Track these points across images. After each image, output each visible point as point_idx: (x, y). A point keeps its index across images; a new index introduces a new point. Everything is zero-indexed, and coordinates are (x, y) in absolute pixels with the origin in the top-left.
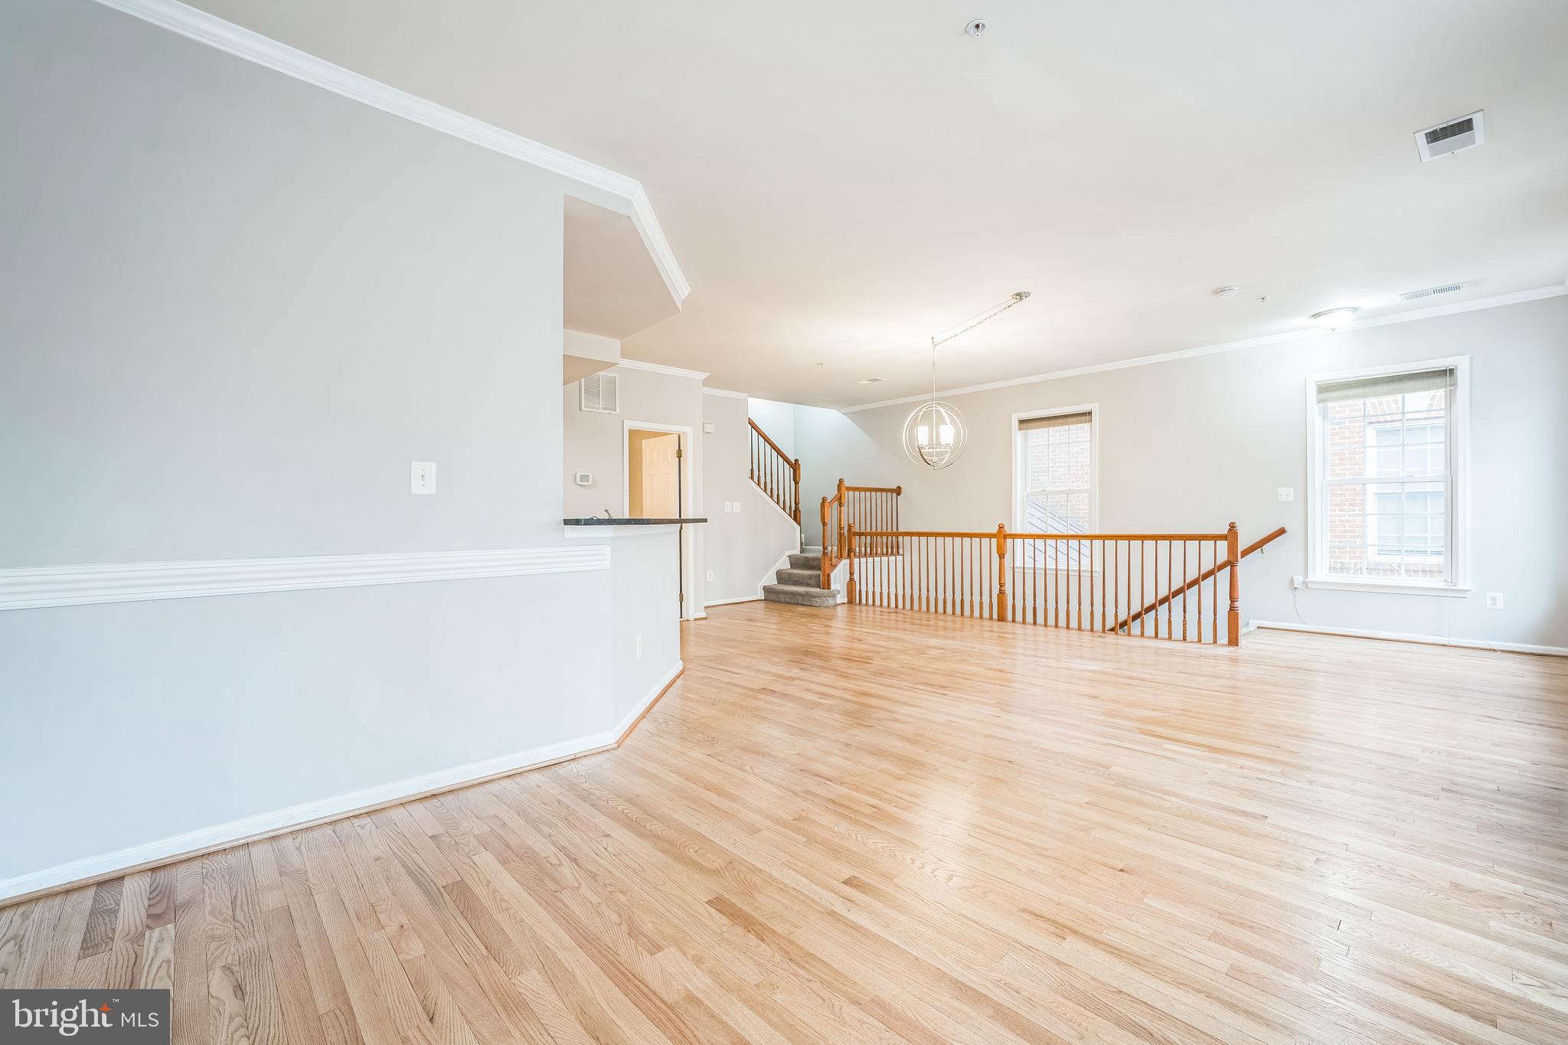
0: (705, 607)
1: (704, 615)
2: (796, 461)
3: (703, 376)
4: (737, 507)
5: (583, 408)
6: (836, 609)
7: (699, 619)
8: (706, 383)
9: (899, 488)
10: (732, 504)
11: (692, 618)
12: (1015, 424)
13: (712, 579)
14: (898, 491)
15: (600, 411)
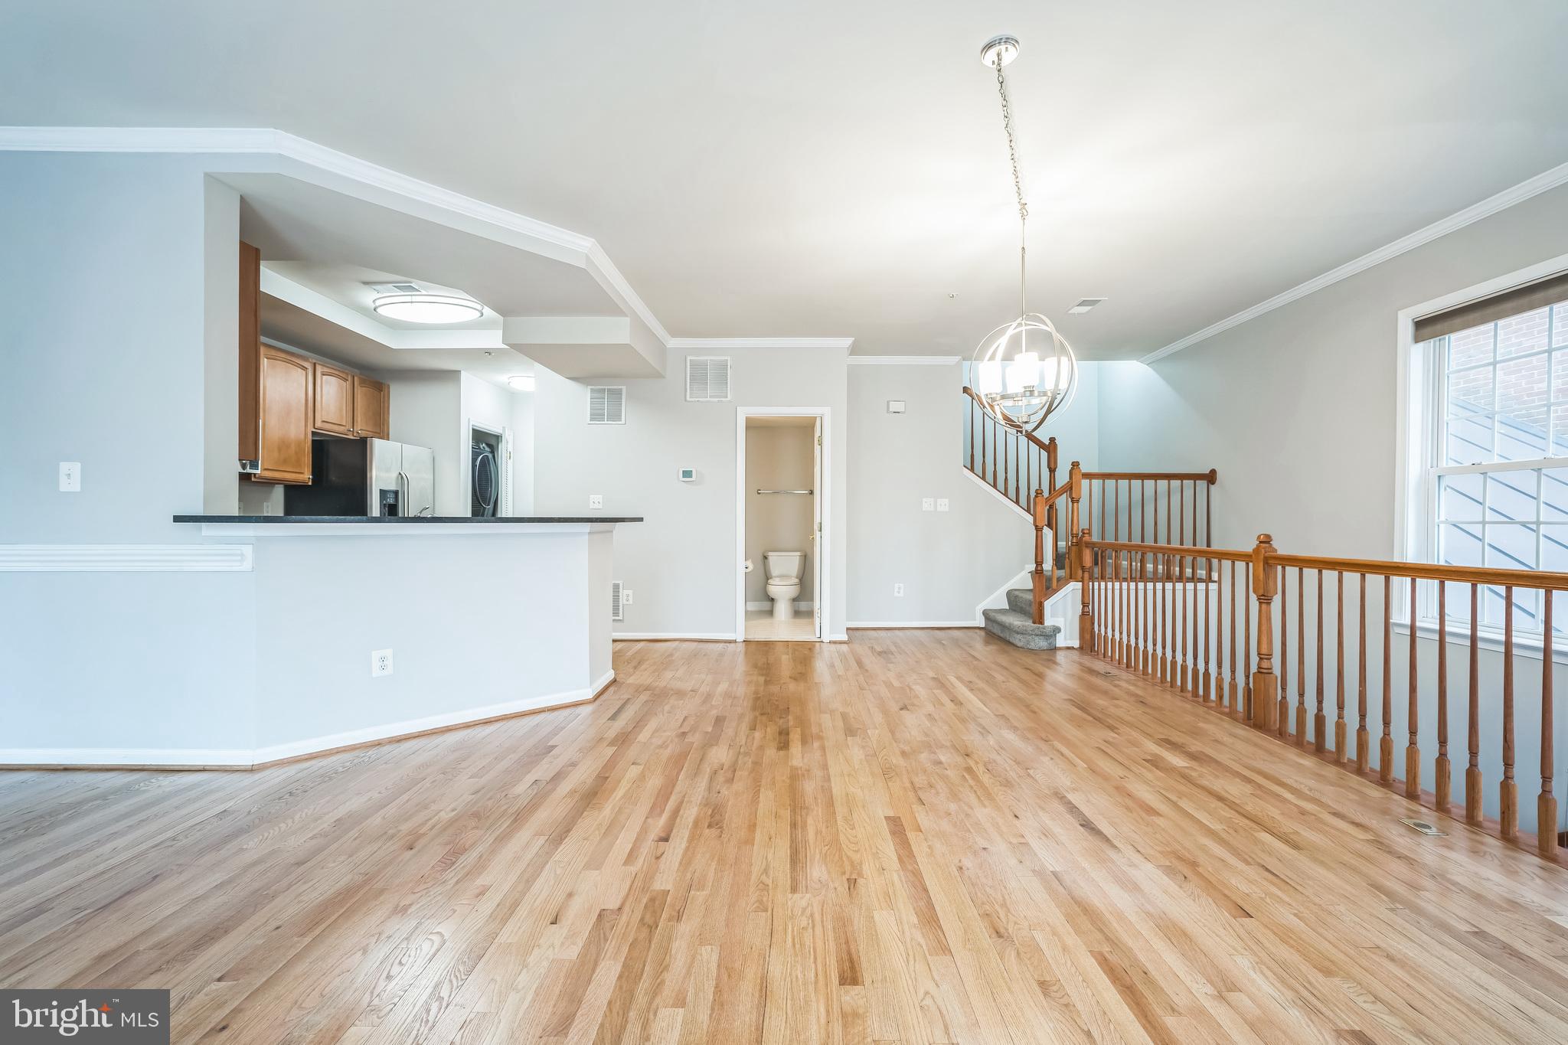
0: (848, 629)
1: (845, 637)
2: (1052, 440)
3: (848, 342)
4: (943, 505)
5: (688, 399)
6: (1055, 653)
7: (835, 642)
8: (854, 350)
9: (1213, 472)
10: (936, 502)
11: (826, 638)
12: (1406, 329)
13: (901, 594)
14: (1211, 478)
15: (709, 399)
